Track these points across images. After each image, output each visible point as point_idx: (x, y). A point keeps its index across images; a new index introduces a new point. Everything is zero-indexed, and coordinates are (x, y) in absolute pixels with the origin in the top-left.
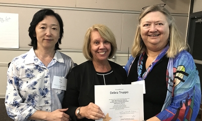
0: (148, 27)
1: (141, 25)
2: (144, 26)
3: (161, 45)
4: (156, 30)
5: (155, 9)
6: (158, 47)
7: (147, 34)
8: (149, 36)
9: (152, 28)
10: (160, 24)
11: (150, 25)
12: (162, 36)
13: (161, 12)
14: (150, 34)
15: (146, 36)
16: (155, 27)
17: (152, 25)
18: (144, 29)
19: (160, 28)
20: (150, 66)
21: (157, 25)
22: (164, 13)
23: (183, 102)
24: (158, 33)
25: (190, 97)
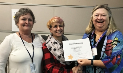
2: (95, 16)
3: (104, 28)
4: (102, 19)
5: (102, 7)
6: (102, 29)
7: (96, 21)
9: (99, 18)
11: (98, 16)
12: (105, 22)
14: (98, 21)
16: (101, 17)
17: (100, 16)
18: (95, 18)
19: (104, 18)
20: (99, 40)
21: (102, 16)
22: (107, 9)
23: (115, 56)
24: (102, 21)
25: (120, 53)
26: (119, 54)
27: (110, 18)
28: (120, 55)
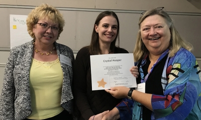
0: (148, 30)
1: (141, 30)
2: (144, 30)
4: (156, 33)
7: (147, 38)
8: (150, 39)
9: (152, 32)
10: (159, 27)
12: (162, 38)
13: (160, 15)
14: (150, 37)
15: (147, 40)
16: (154, 30)
17: (152, 29)
18: (145, 33)
19: (160, 31)
21: (156, 28)
24: (158, 36)
25: (179, 92)
26: (177, 93)
27: (171, 29)
28: (179, 95)
